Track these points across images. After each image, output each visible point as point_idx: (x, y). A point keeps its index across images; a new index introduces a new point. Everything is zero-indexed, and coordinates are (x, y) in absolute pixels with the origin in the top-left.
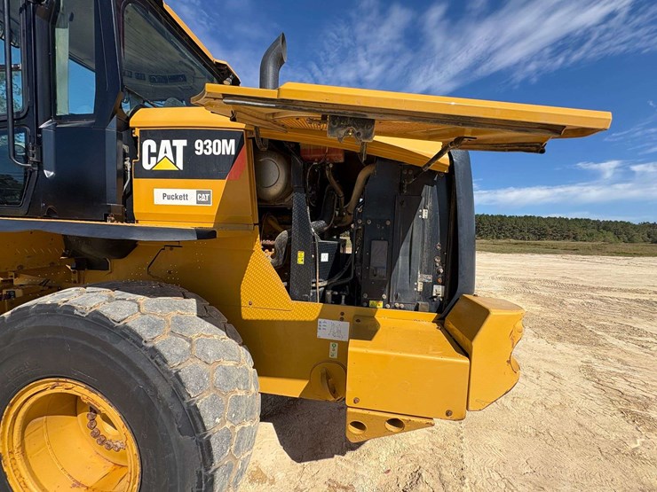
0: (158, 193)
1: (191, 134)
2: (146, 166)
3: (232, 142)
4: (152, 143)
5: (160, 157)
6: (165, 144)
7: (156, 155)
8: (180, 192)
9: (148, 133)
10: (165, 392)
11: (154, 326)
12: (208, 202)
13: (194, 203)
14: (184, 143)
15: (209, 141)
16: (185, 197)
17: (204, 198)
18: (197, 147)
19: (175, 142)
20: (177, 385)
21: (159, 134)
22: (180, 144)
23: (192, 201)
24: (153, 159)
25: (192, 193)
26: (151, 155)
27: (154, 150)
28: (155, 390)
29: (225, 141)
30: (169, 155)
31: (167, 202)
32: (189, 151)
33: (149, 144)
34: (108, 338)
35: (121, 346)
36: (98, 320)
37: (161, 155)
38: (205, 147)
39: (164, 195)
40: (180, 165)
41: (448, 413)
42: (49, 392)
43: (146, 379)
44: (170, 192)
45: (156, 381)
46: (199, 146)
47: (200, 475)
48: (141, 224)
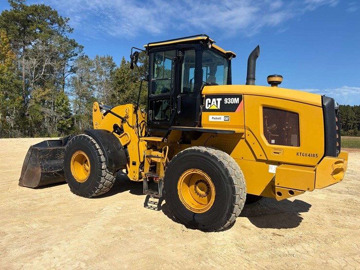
0: (210, 117)
1: (223, 96)
2: (207, 108)
3: (238, 99)
4: (209, 100)
5: (212, 105)
6: (214, 100)
7: (210, 104)
8: (218, 117)
9: (208, 96)
10: (223, 172)
11: (219, 156)
12: (228, 120)
13: (223, 121)
14: (221, 99)
15: (230, 99)
16: (220, 118)
17: (227, 119)
18: (225, 101)
19: (217, 99)
20: (227, 171)
21: (212, 96)
22: (219, 100)
23: (222, 120)
24: (209, 105)
25: (222, 117)
26: (209, 104)
27: (210, 102)
28: (221, 172)
29: (235, 99)
30: (215, 104)
31: (213, 120)
32: (222, 102)
33: (208, 100)
34: (209, 158)
35: (212, 160)
36: (206, 153)
37: (212, 104)
38: (228, 101)
39: (213, 118)
40: (219, 107)
41: (308, 189)
42: (191, 173)
43: (218, 168)
44: (215, 117)
45: (221, 169)
46: (226, 101)
47: (232, 196)
48: (203, 128)
